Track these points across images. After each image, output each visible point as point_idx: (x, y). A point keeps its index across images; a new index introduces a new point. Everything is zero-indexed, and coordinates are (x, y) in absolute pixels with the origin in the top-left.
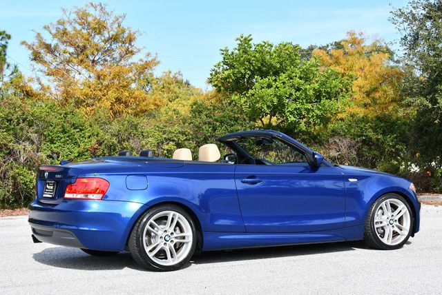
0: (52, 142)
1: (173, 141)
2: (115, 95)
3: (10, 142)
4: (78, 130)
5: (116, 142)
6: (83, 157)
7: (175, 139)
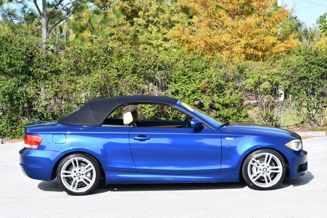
0: (175, 82)
1: (269, 81)
2: (246, 42)
3: (140, 83)
4: (199, 72)
5: (223, 82)
6: (197, 94)
7: (270, 79)
